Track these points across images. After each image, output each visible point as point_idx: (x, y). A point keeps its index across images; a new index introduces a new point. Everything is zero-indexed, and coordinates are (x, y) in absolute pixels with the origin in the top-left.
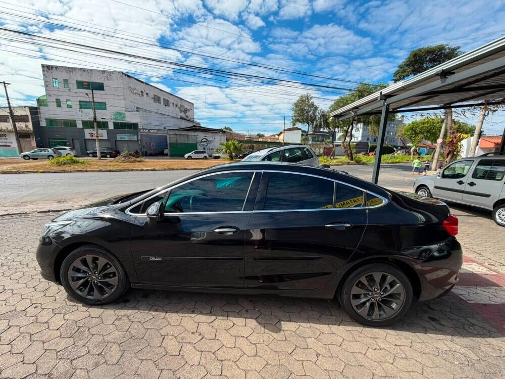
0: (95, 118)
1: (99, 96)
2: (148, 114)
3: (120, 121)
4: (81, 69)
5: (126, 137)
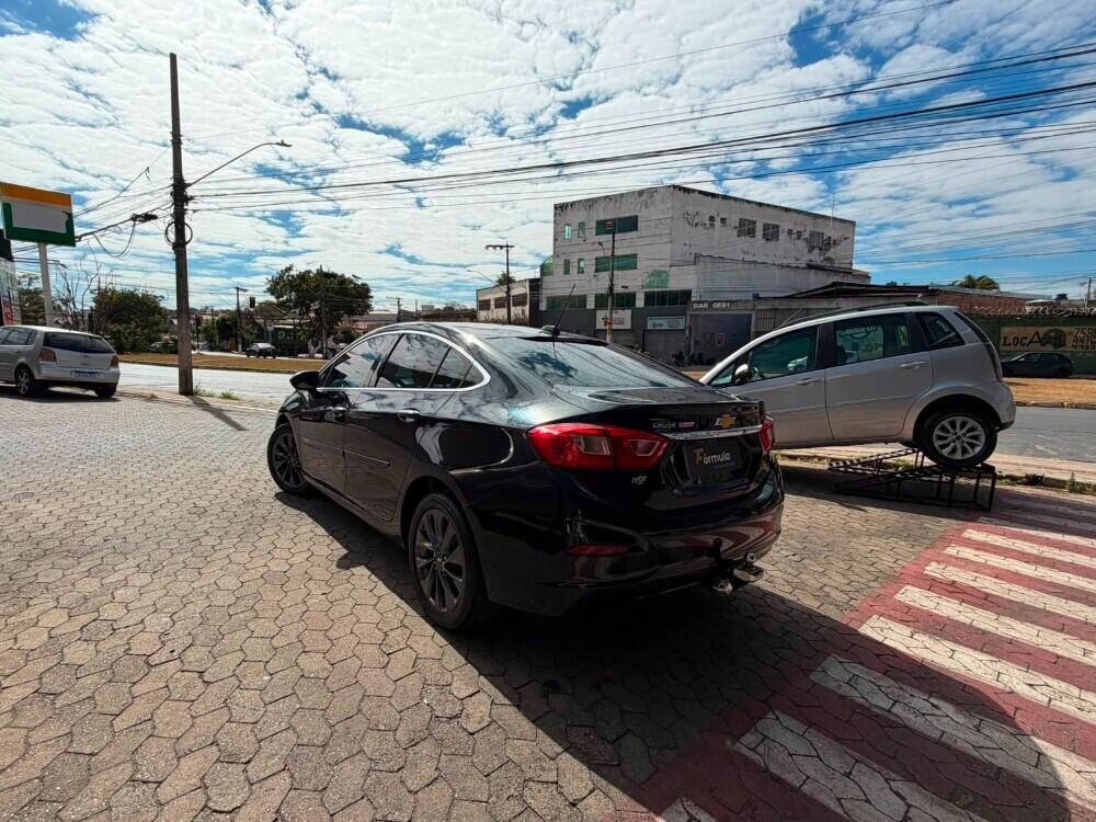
0: (611, 289)
1: (625, 244)
2: (717, 265)
3: (656, 290)
4: (606, 197)
5: (664, 323)
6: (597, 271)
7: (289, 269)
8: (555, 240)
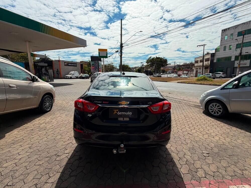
0: (241, 54)
6: (236, 48)
7: (151, 57)
8: (221, 40)
